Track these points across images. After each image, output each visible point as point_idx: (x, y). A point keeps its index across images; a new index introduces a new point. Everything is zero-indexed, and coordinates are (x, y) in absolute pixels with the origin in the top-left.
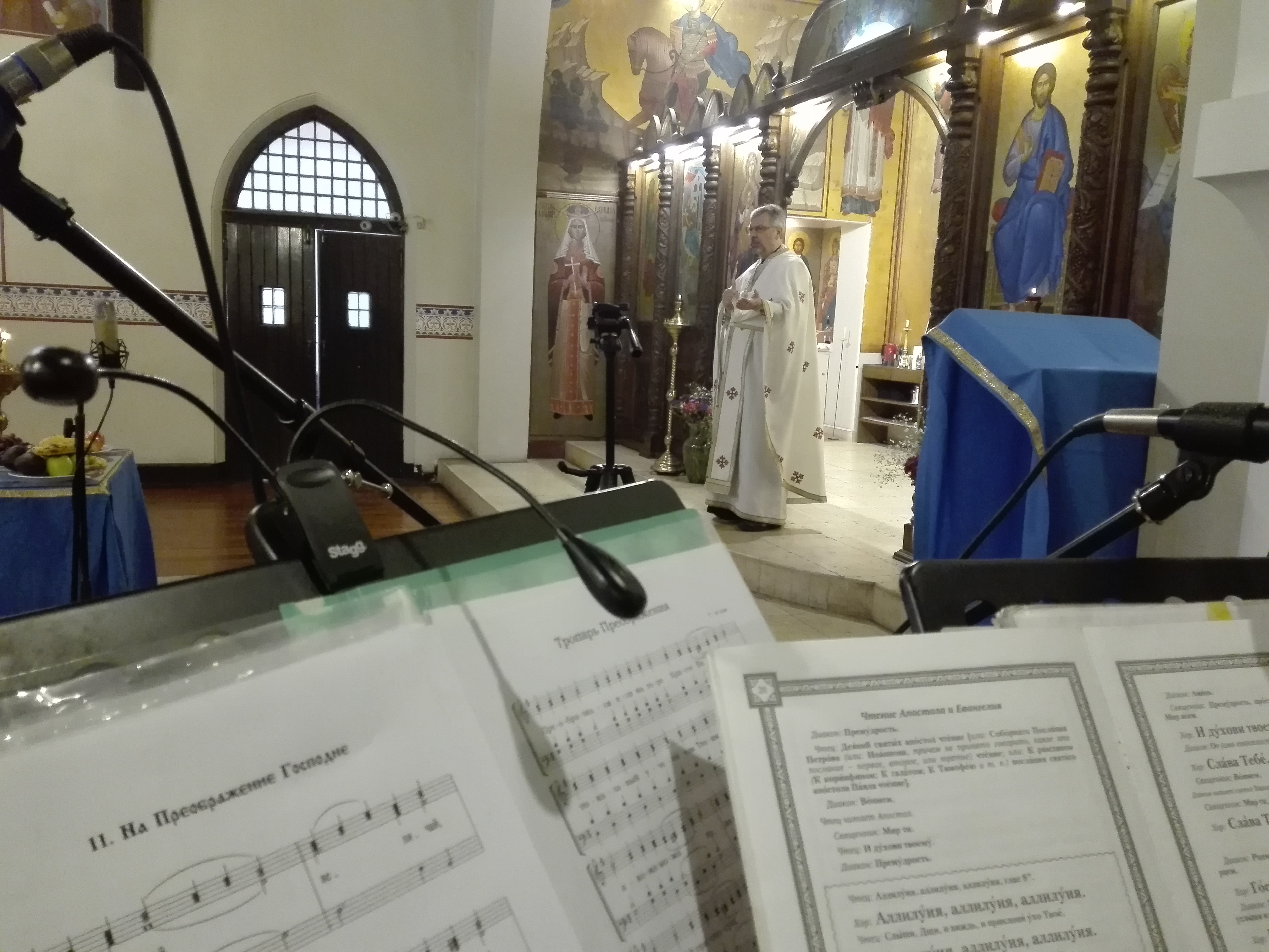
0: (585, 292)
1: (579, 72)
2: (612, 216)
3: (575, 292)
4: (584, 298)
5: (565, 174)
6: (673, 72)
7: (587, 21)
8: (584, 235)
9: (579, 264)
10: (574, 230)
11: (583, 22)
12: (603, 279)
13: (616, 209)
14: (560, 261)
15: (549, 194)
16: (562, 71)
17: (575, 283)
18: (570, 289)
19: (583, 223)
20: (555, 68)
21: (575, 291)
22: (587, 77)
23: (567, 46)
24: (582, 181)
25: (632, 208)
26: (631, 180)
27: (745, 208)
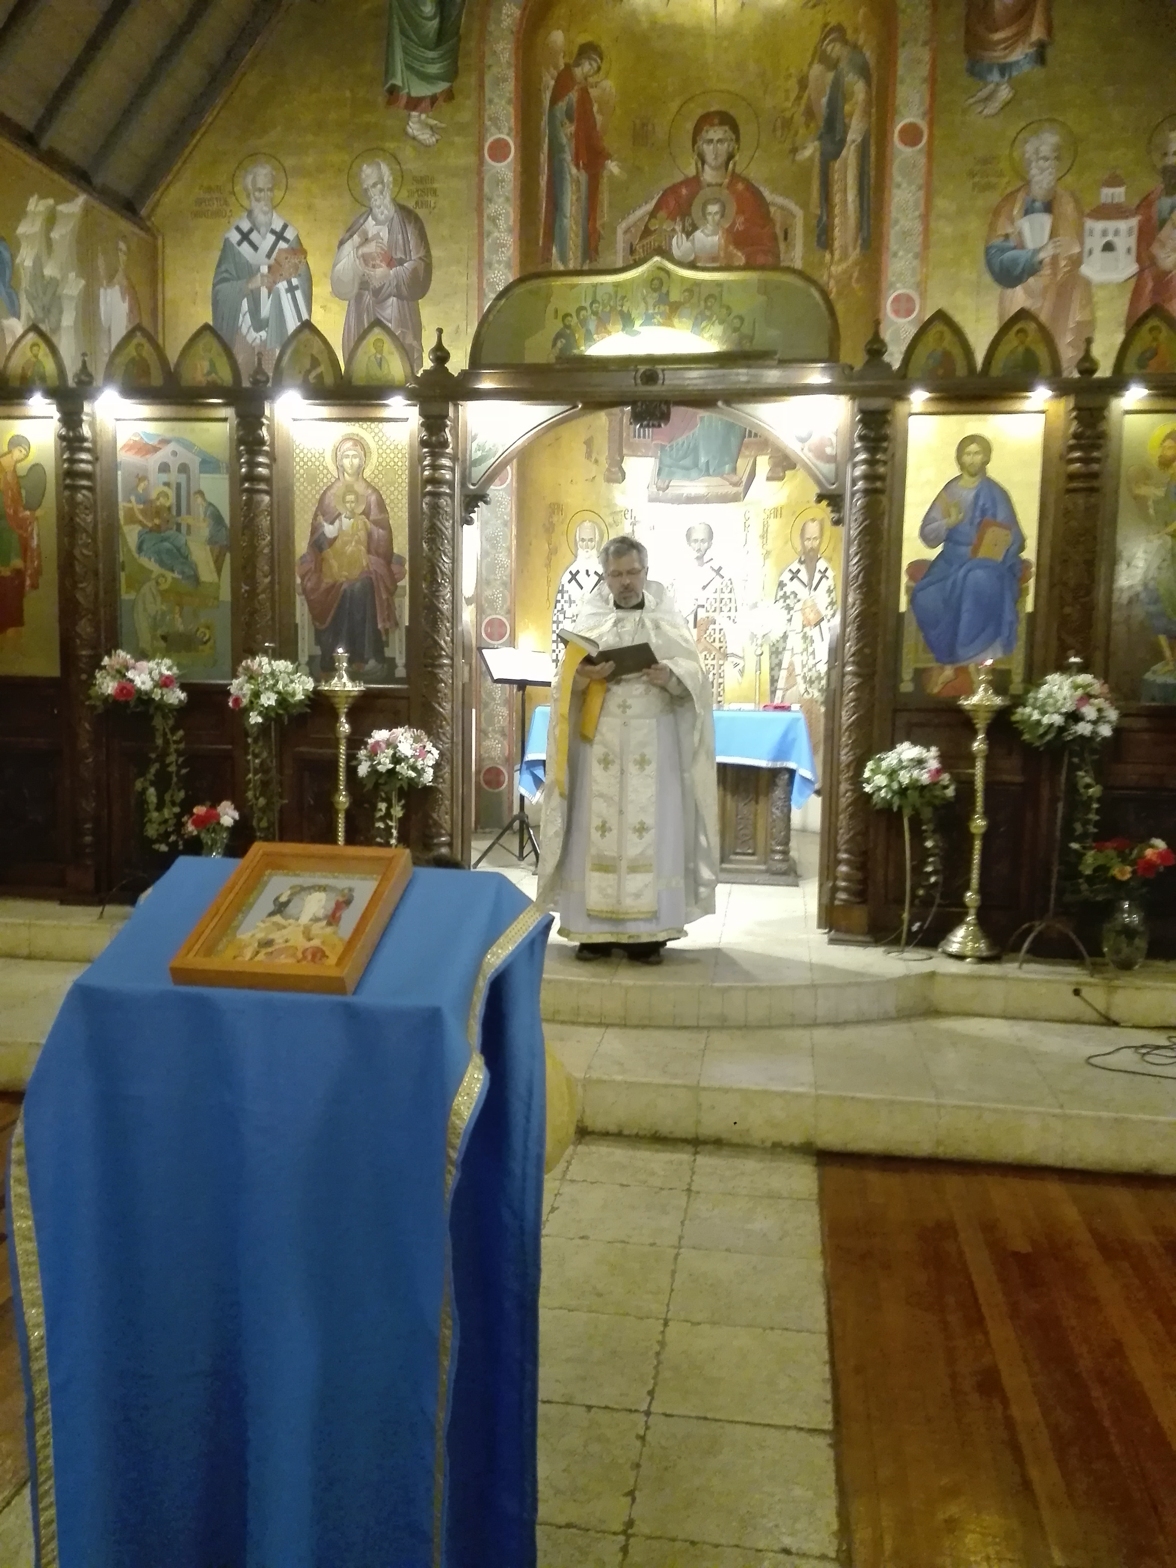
27: (340, 515)
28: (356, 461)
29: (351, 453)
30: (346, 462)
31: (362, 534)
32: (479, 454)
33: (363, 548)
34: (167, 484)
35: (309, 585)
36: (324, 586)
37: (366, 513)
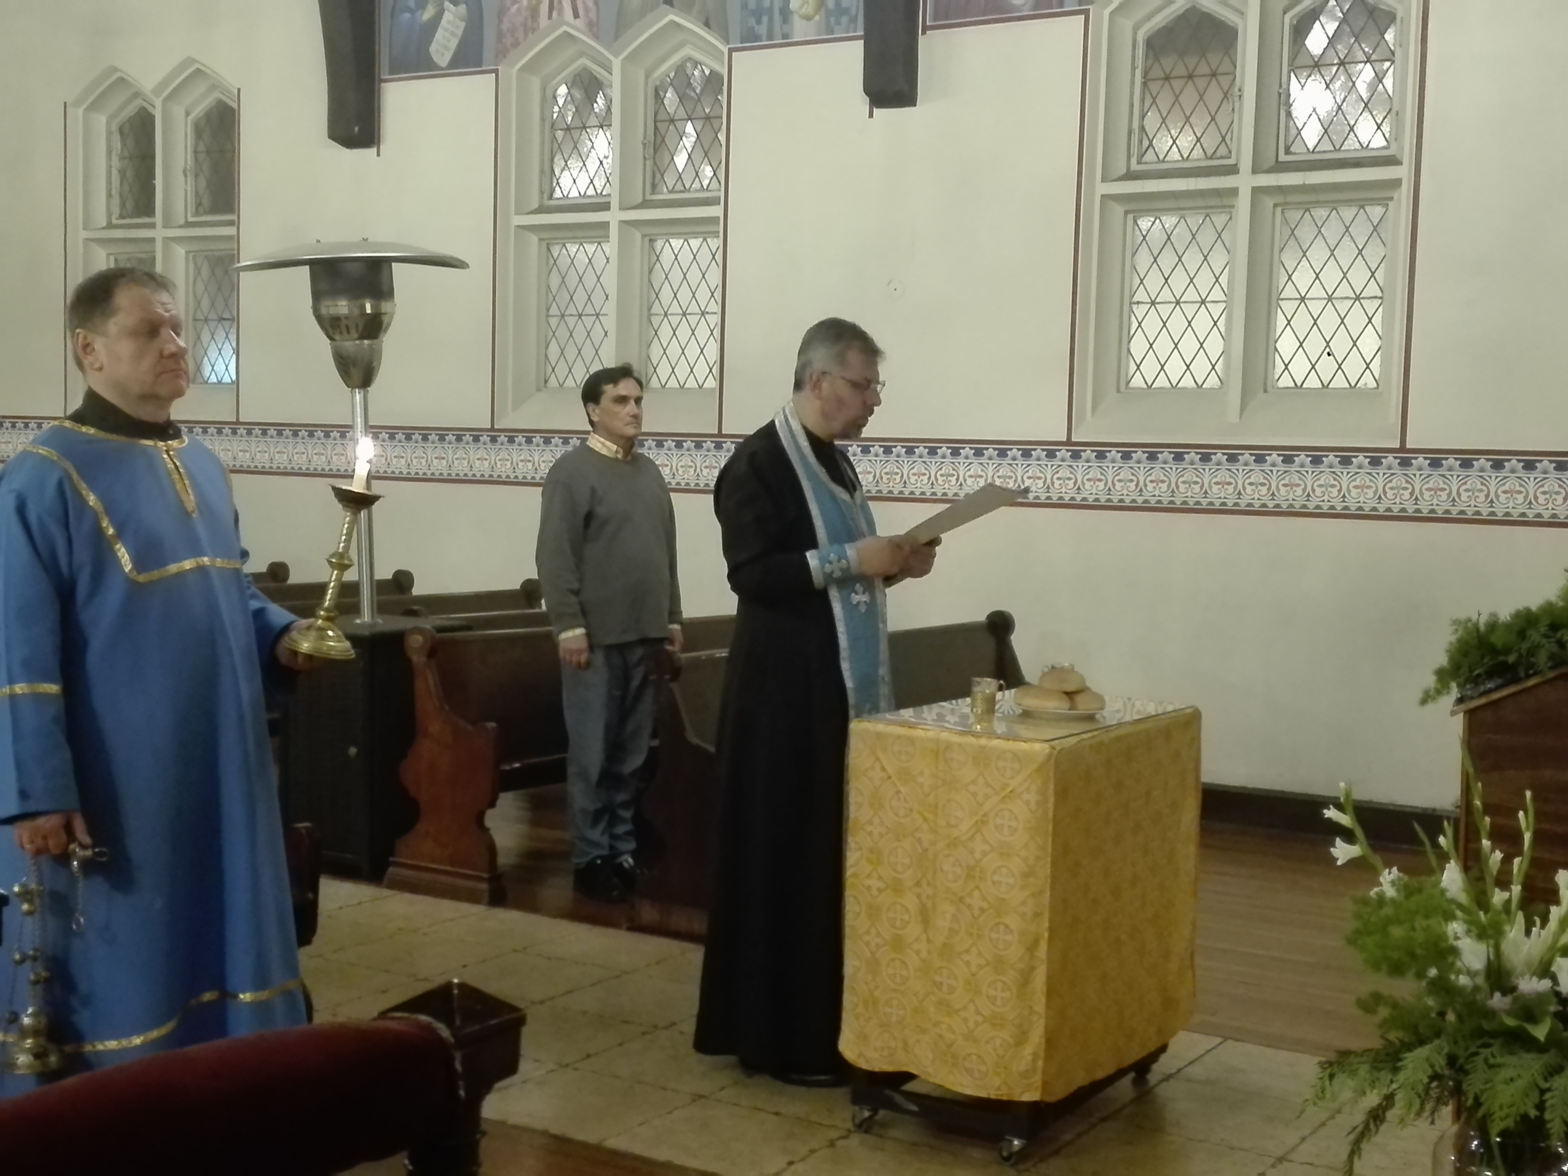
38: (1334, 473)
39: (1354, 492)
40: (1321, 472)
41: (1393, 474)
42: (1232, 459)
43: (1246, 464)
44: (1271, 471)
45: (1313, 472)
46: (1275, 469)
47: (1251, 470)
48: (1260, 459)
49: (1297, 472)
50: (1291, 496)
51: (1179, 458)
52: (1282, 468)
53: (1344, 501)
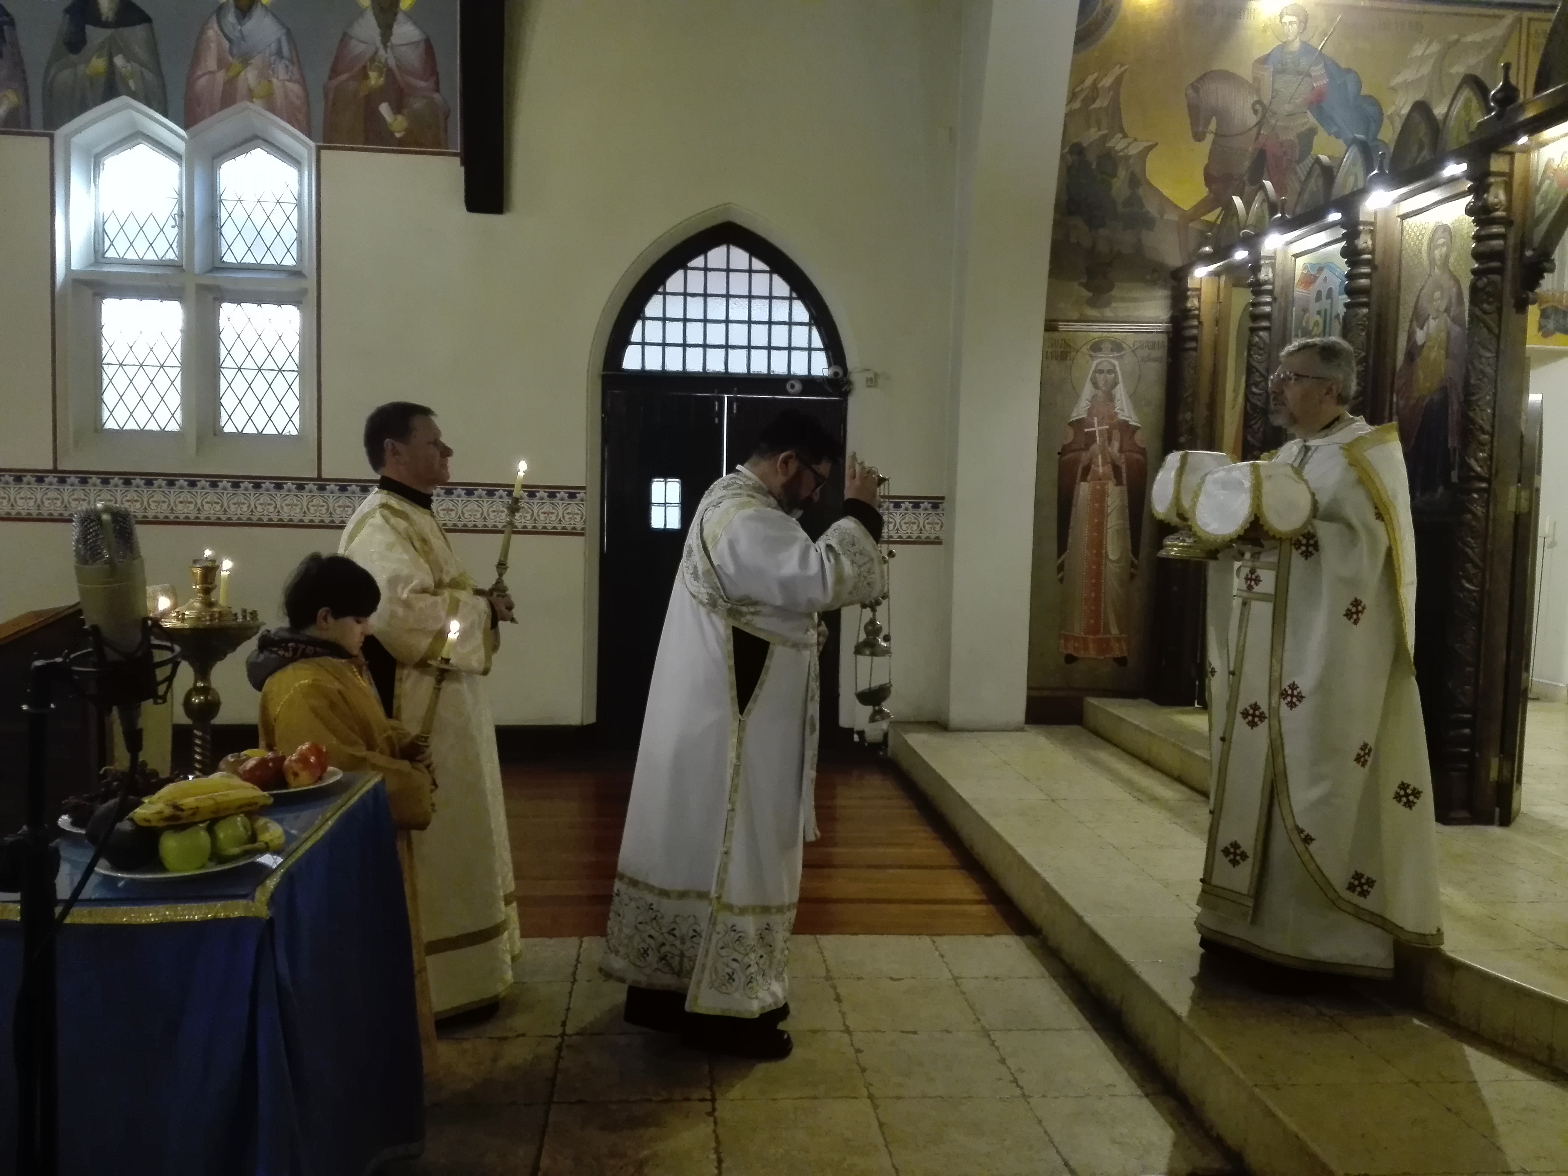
0: (1116, 469)
1: (1109, 144)
2: (1161, 353)
3: (1101, 470)
4: (1113, 479)
5: (1086, 294)
6: (1258, 134)
7: (1123, 68)
8: (1115, 384)
9: (1108, 427)
10: (1100, 378)
11: (1117, 71)
12: (1144, 449)
13: (1166, 344)
14: (1079, 424)
15: (1062, 326)
16: (1085, 144)
17: (1100, 457)
18: (1093, 466)
19: (1114, 366)
20: (1075, 141)
21: (1101, 468)
22: (1121, 151)
23: (1094, 106)
24: (1114, 305)
25: (1195, 338)
26: (1193, 296)
27: (1428, 318)
28: (1444, 249)
29: (1441, 241)
30: (1437, 252)
31: (1443, 335)
32: (1542, 207)
33: (1443, 352)
34: (1319, 313)
35: (1402, 403)
36: (1412, 402)
37: (1447, 310)
38: (270, 495)
39: (286, 509)
40: (261, 494)
41: (313, 496)
42: (193, 484)
43: (203, 488)
44: (223, 493)
45: (255, 494)
46: (225, 492)
47: (207, 493)
48: (214, 485)
49: (244, 494)
50: (239, 512)
51: (149, 483)
52: (231, 491)
53: (278, 515)
